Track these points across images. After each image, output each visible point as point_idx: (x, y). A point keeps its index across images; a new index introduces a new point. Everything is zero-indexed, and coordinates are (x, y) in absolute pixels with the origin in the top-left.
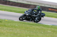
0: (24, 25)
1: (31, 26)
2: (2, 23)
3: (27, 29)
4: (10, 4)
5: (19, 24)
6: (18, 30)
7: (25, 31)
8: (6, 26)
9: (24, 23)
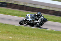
0: (42, 32)
1: (50, 33)
2: (19, 30)
3: (45, 37)
4: (27, 9)
5: (37, 31)
6: (35, 38)
7: (43, 39)
8: (23, 34)
9: (42, 31)
